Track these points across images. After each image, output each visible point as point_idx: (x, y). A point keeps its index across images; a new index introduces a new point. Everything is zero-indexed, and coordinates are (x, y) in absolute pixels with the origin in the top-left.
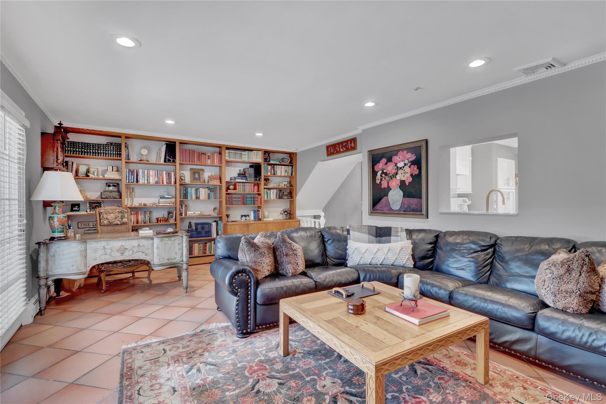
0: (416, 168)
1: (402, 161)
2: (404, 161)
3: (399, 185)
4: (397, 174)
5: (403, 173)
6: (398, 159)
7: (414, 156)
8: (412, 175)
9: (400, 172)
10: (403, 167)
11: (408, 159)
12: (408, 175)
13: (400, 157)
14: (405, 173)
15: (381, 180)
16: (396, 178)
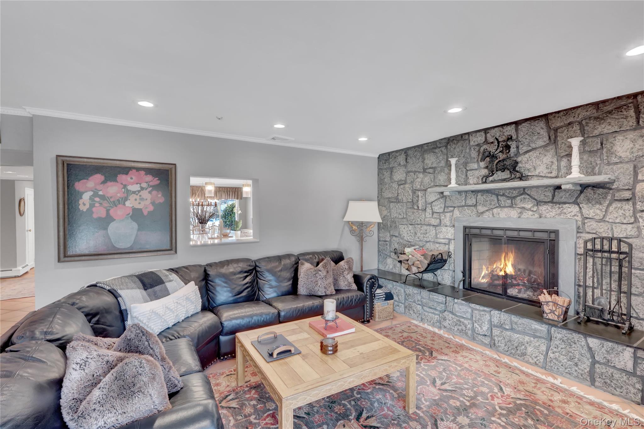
0: (160, 196)
1: (137, 184)
2: (140, 184)
3: (131, 214)
4: (126, 199)
5: (138, 200)
6: (129, 179)
7: (158, 180)
8: (153, 203)
9: (132, 197)
10: (139, 191)
11: (147, 183)
12: (148, 202)
13: (134, 177)
14: (142, 199)
15: (92, 206)
16: (124, 204)
